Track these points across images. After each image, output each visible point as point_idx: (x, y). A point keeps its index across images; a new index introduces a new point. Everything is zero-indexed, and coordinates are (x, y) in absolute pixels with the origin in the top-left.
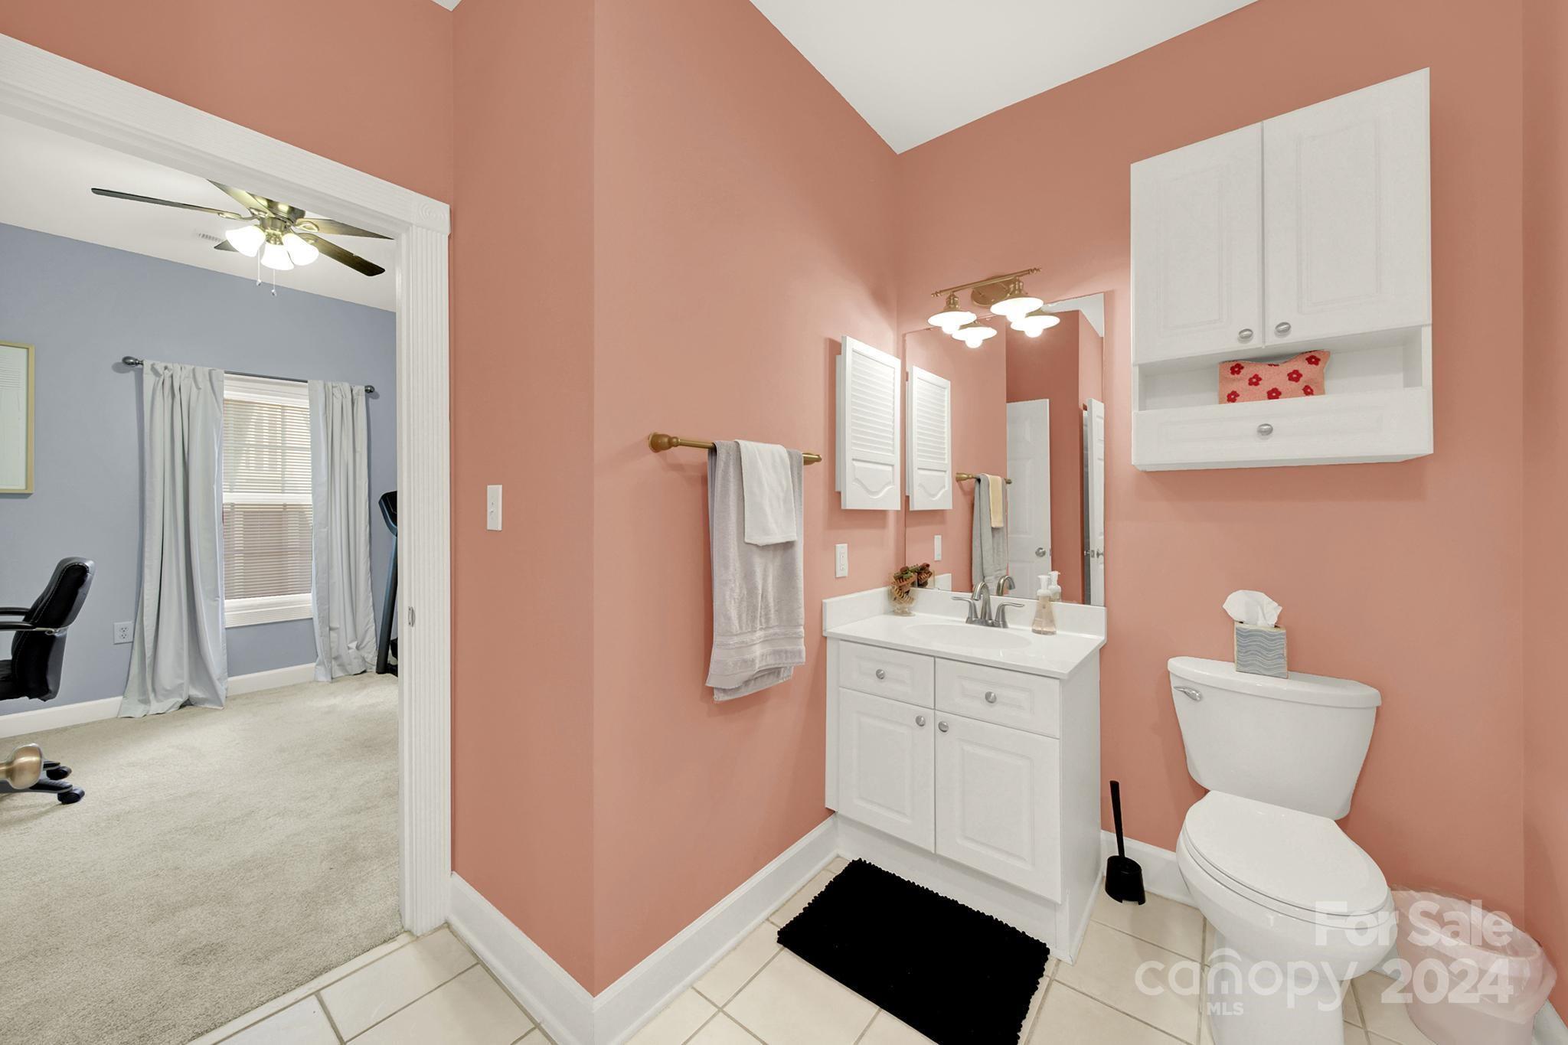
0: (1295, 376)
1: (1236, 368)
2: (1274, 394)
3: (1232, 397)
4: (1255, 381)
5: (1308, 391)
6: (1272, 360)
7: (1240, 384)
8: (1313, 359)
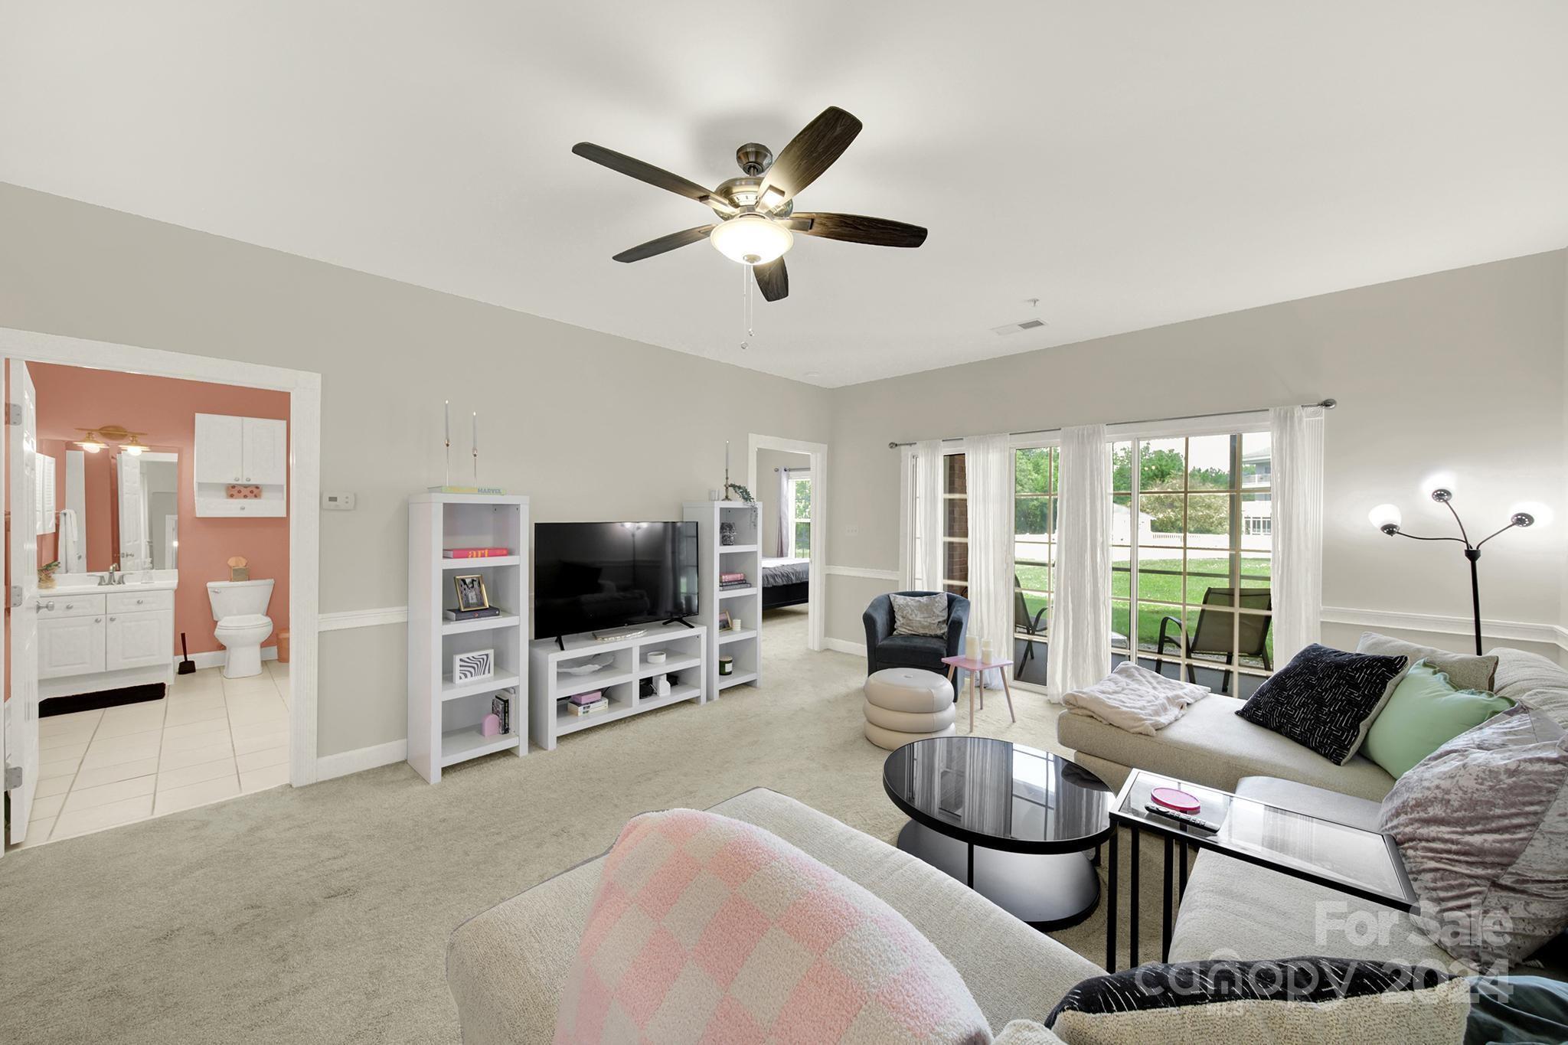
0: (252, 492)
1: (234, 487)
2: (245, 497)
3: (232, 496)
4: (239, 492)
5: (256, 496)
6: (246, 487)
7: (234, 492)
8: (257, 488)
